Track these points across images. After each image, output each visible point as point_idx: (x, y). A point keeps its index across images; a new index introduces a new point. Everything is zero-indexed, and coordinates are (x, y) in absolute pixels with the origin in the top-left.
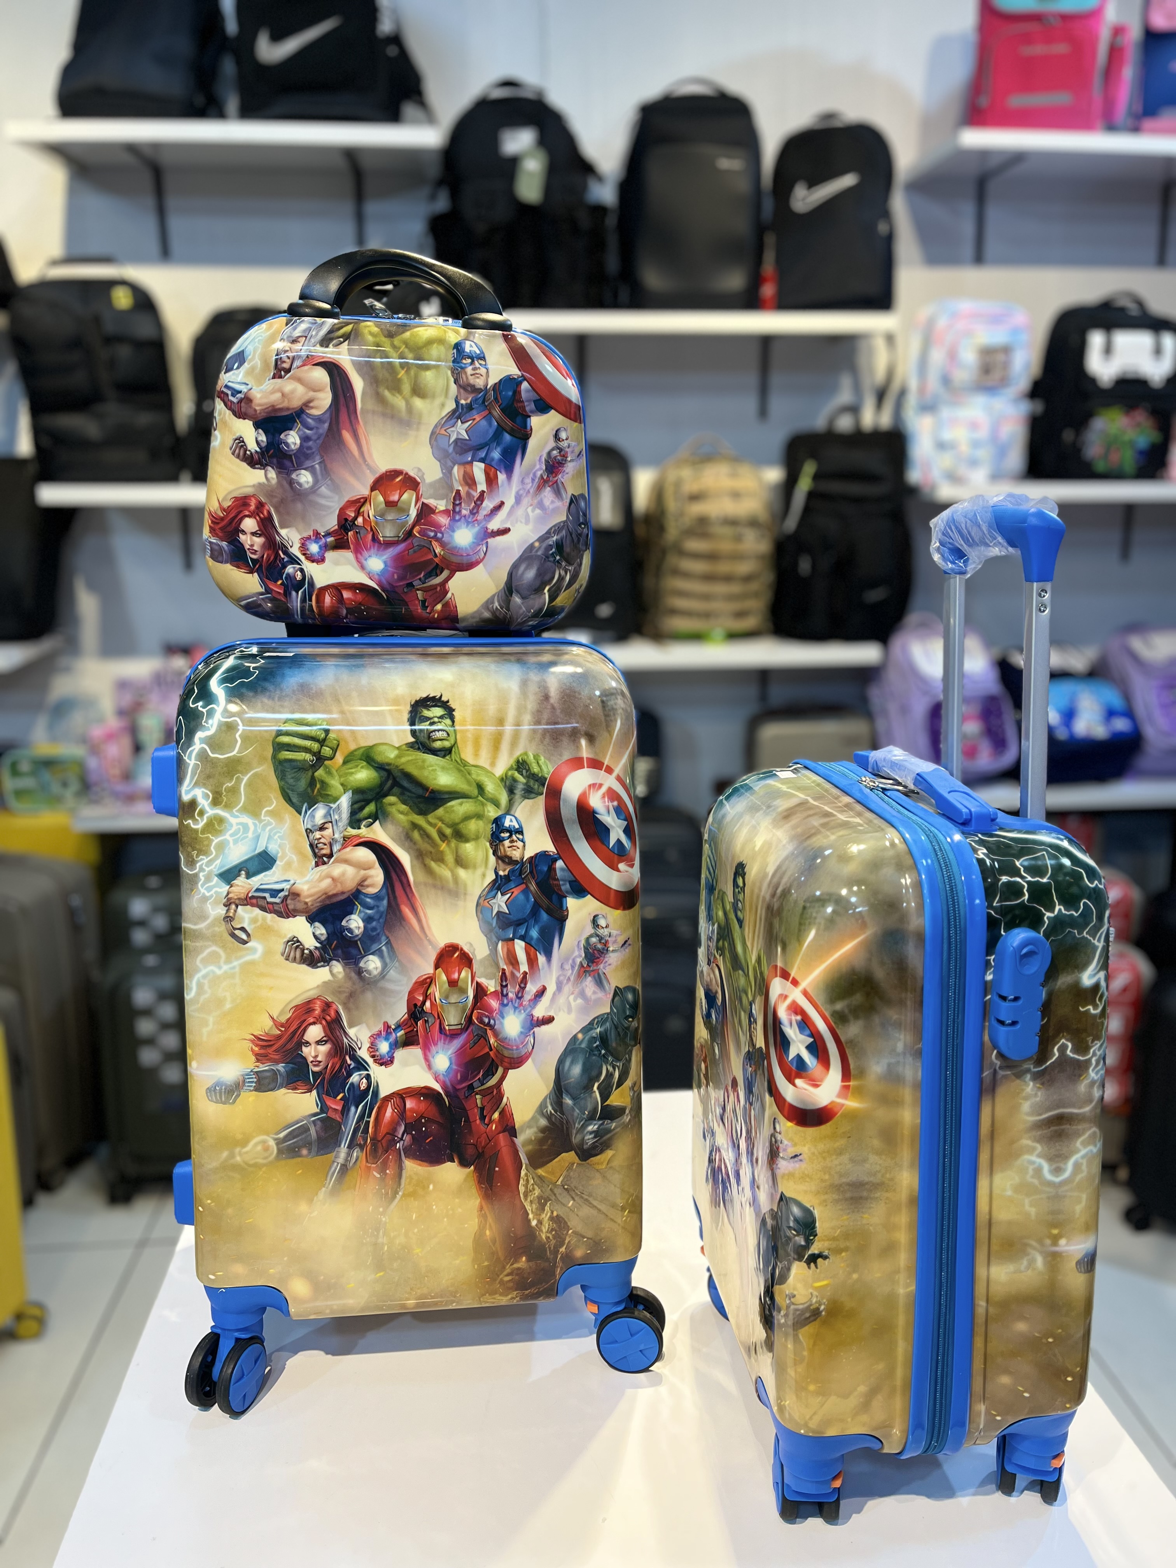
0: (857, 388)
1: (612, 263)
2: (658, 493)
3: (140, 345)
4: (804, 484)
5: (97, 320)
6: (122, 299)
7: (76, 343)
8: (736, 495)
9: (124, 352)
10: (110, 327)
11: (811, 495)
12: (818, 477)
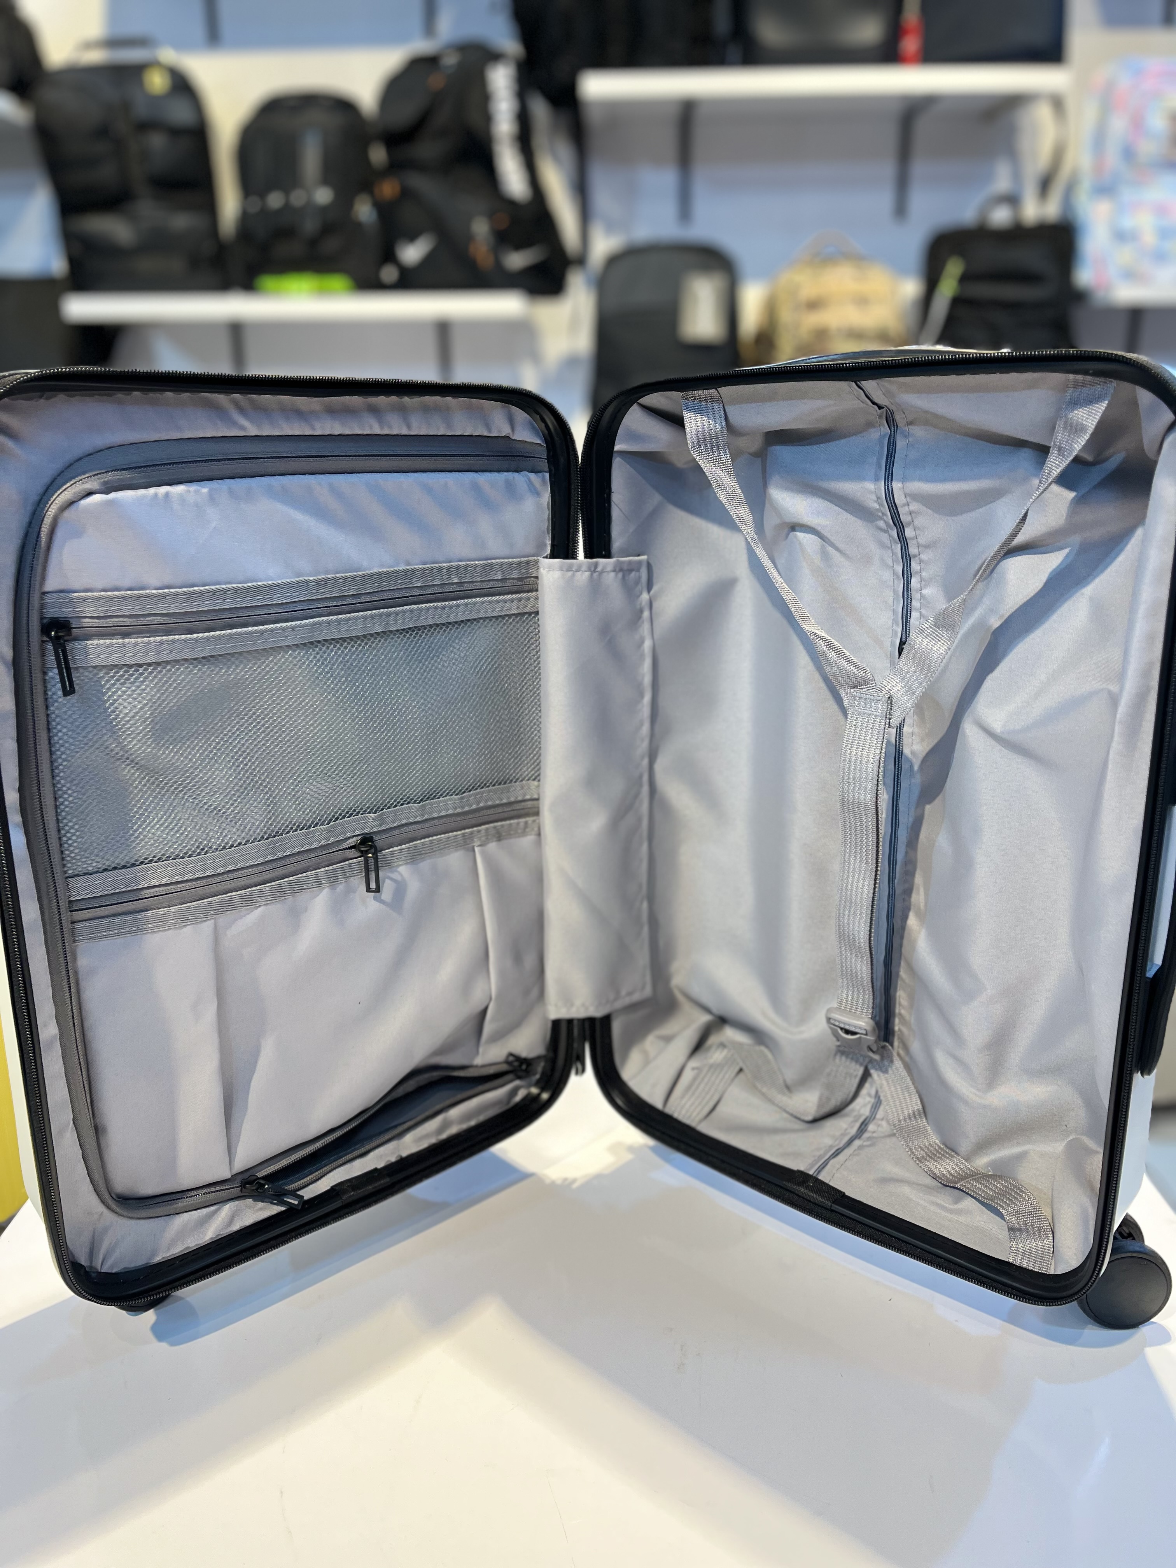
0: (1017, 176)
1: (722, 23)
2: (771, 309)
3: (175, 132)
4: (947, 288)
5: (126, 106)
6: (157, 82)
7: (103, 132)
8: (862, 301)
9: (157, 142)
10: (141, 111)
11: (957, 302)
12: (964, 279)
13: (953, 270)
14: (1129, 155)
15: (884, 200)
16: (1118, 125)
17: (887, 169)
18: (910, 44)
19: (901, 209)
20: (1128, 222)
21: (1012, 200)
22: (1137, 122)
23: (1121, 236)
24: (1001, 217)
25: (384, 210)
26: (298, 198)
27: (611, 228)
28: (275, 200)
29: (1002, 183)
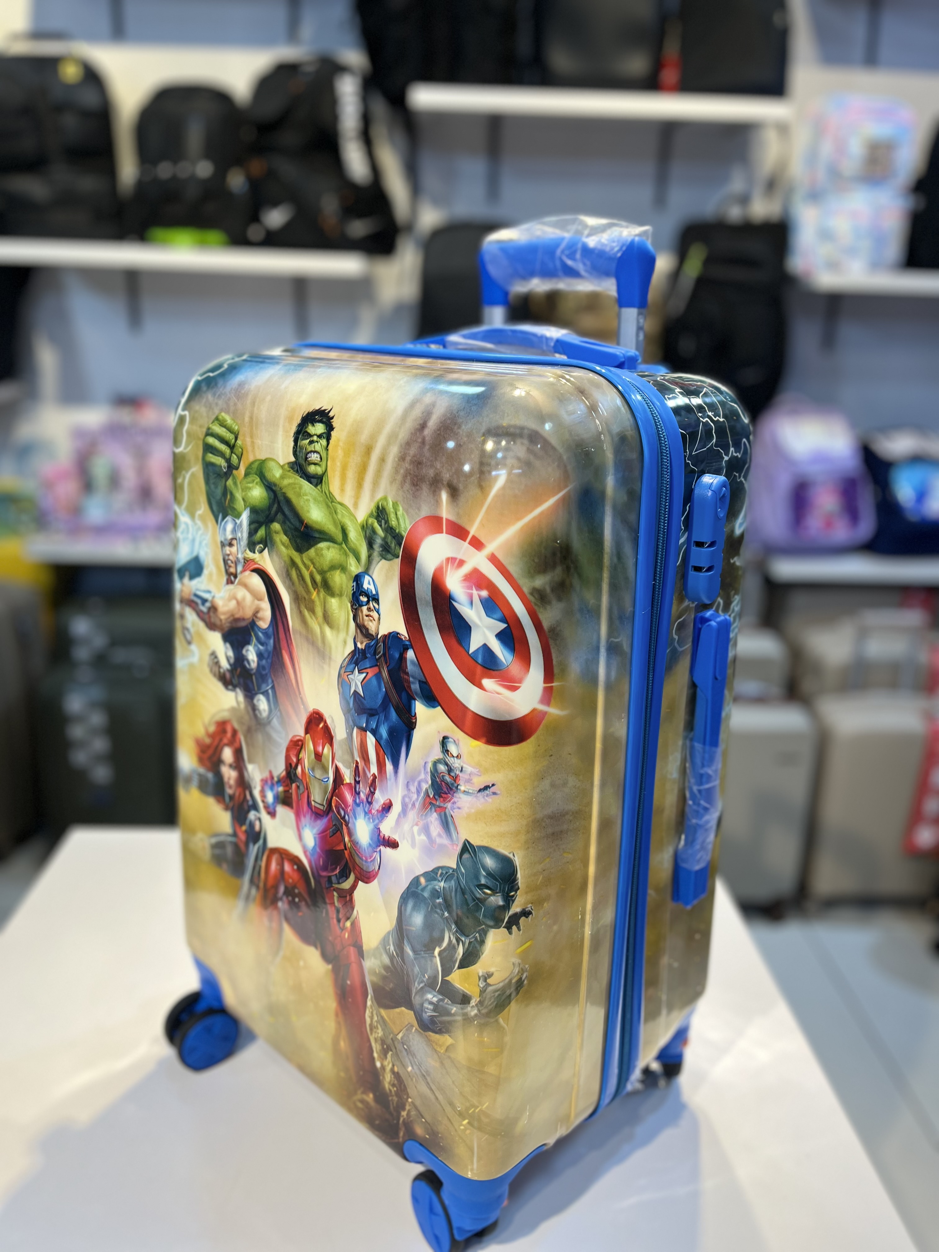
0: (749, 181)
1: (524, 46)
3: (85, 114)
4: (693, 266)
5: (44, 91)
6: (71, 72)
7: (27, 111)
9: (70, 121)
10: (57, 98)
11: (701, 280)
12: (708, 262)
13: (697, 254)
14: (834, 173)
15: (647, 192)
16: (827, 149)
17: (649, 169)
18: (670, 76)
19: (660, 201)
20: (830, 225)
21: (744, 200)
22: (841, 148)
23: (825, 236)
24: (735, 213)
25: (254, 184)
26: (183, 170)
27: (435, 203)
28: (165, 170)
29: (737, 186)
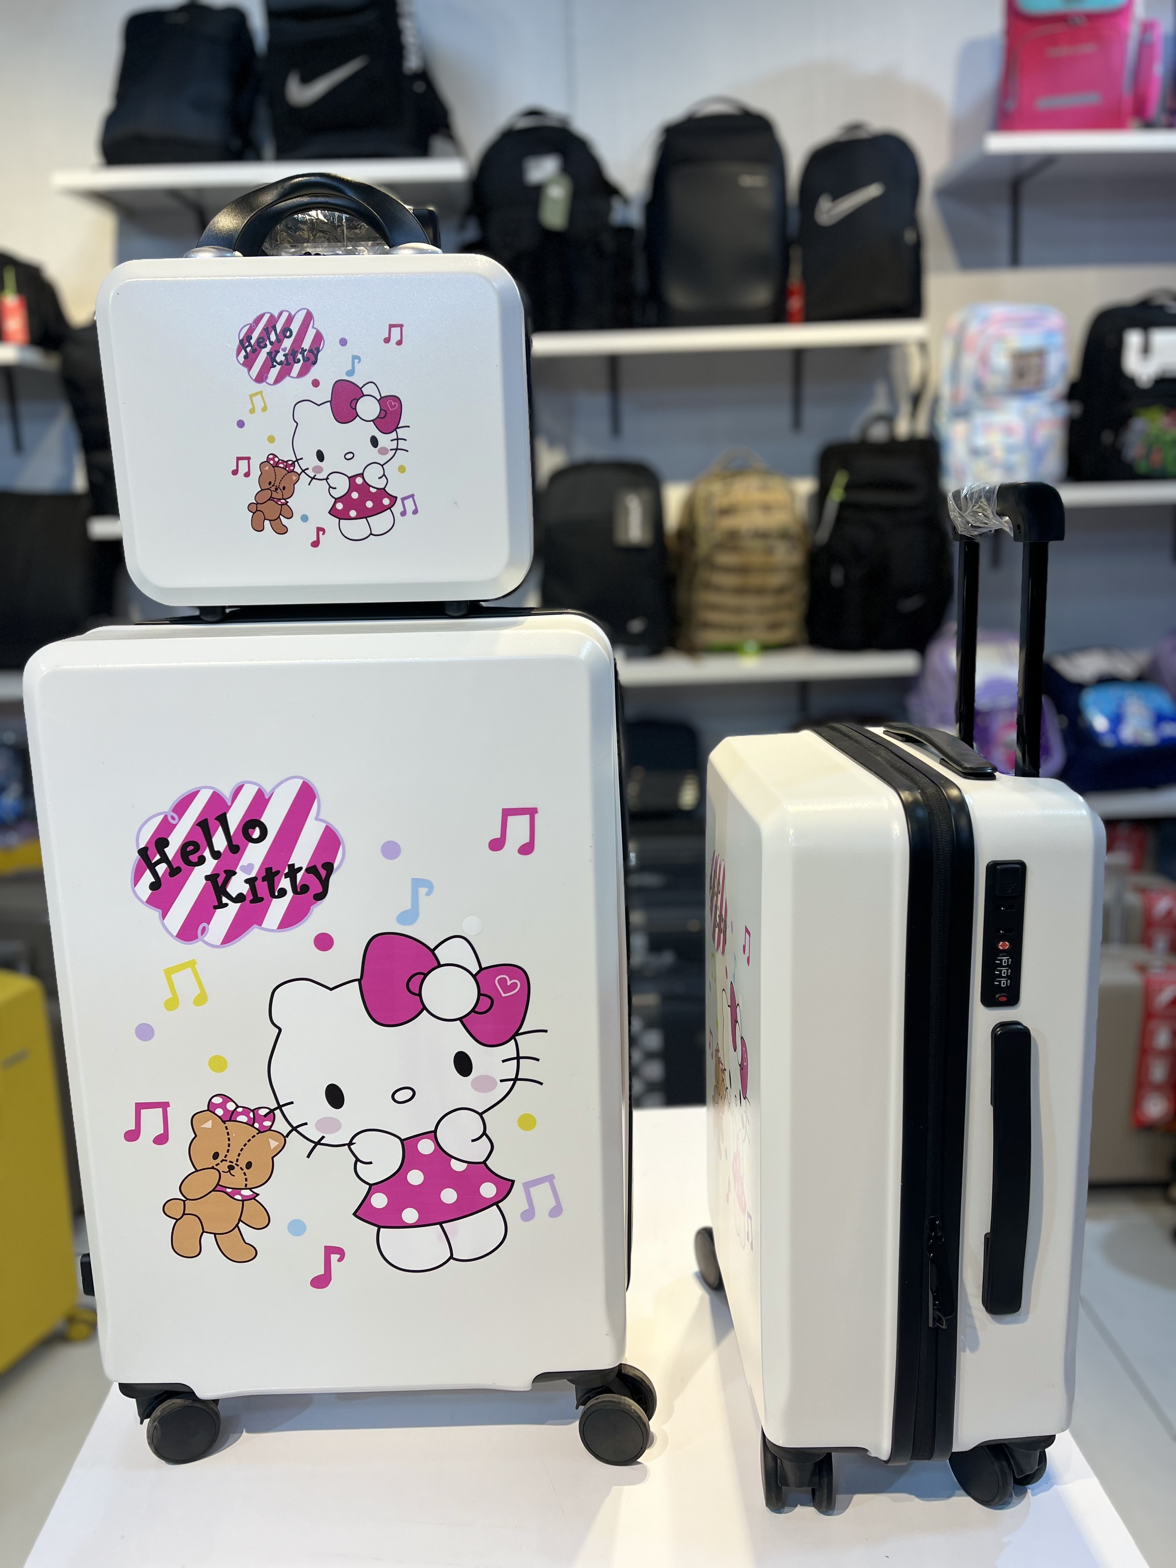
0: (892, 397)
2: (690, 510)
4: (836, 494)
8: (767, 508)
11: (843, 506)
12: (850, 488)
13: (841, 479)
14: (979, 386)
15: (783, 415)
16: (969, 362)
17: (785, 390)
18: (795, 303)
19: (797, 423)
20: (981, 441)
21: (889, 419)
22: (984, 360)
23: (975, 452)
24: (878, 432)
27: (553, 443)
29: (880, 405)
